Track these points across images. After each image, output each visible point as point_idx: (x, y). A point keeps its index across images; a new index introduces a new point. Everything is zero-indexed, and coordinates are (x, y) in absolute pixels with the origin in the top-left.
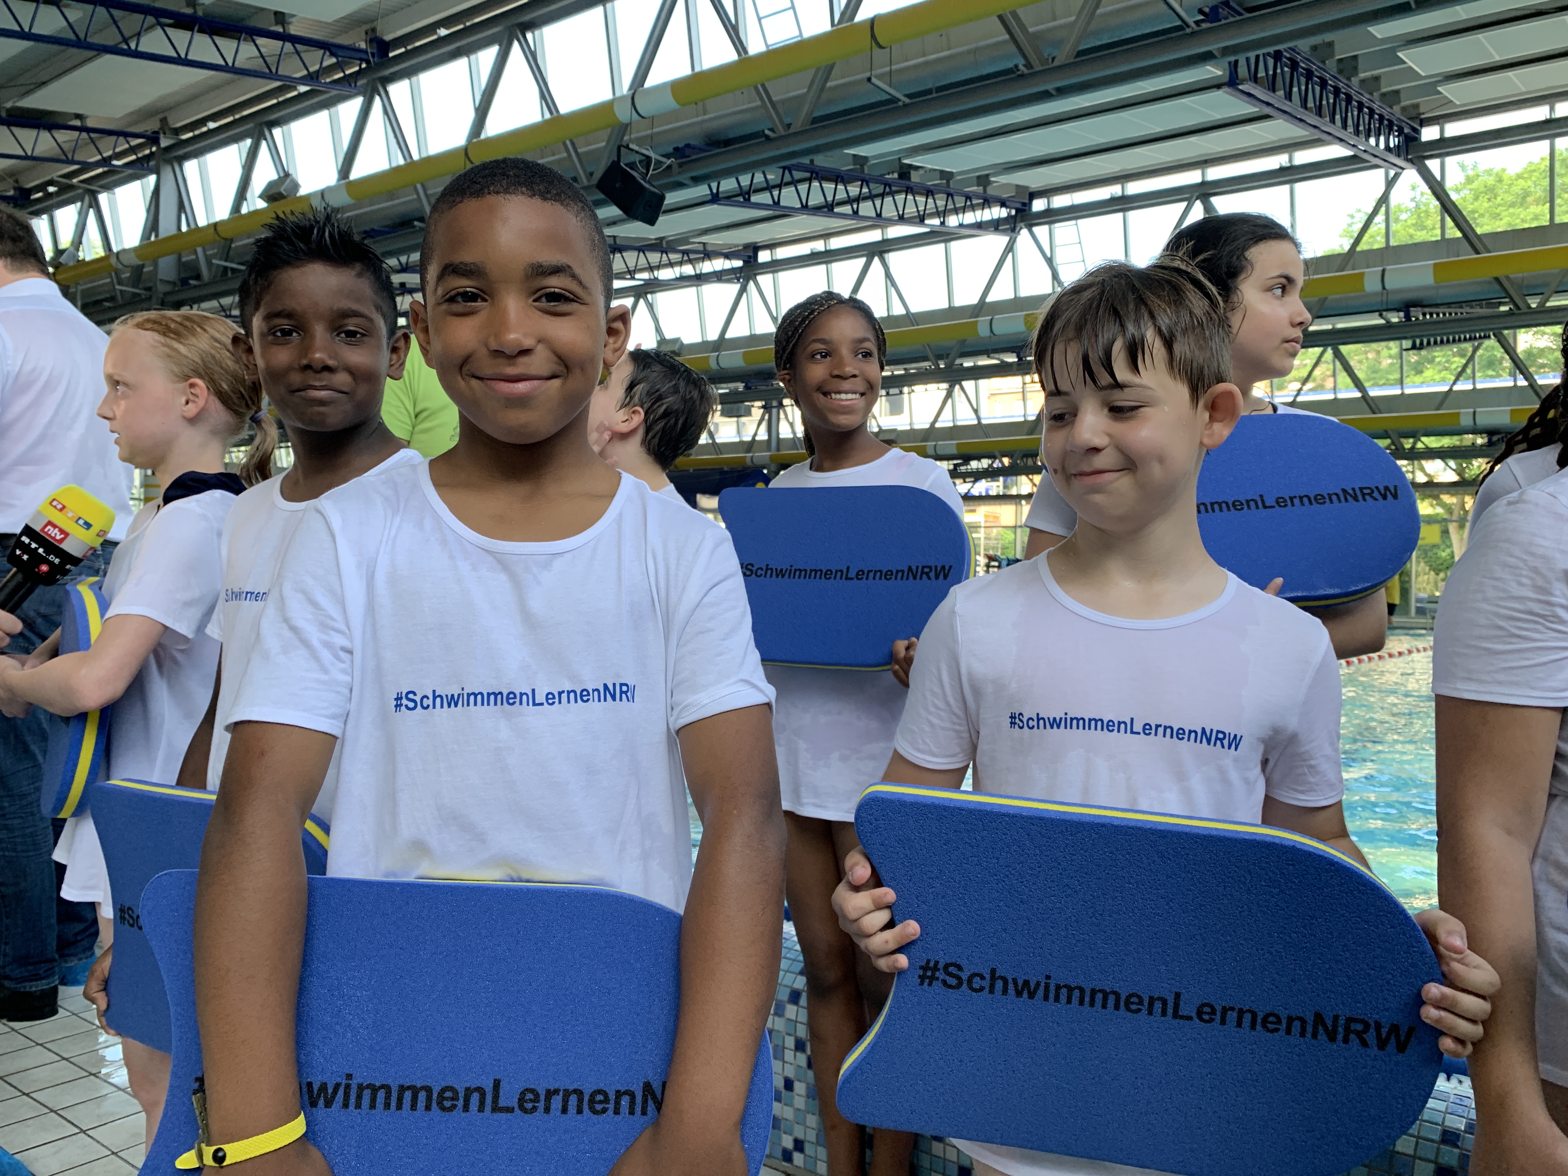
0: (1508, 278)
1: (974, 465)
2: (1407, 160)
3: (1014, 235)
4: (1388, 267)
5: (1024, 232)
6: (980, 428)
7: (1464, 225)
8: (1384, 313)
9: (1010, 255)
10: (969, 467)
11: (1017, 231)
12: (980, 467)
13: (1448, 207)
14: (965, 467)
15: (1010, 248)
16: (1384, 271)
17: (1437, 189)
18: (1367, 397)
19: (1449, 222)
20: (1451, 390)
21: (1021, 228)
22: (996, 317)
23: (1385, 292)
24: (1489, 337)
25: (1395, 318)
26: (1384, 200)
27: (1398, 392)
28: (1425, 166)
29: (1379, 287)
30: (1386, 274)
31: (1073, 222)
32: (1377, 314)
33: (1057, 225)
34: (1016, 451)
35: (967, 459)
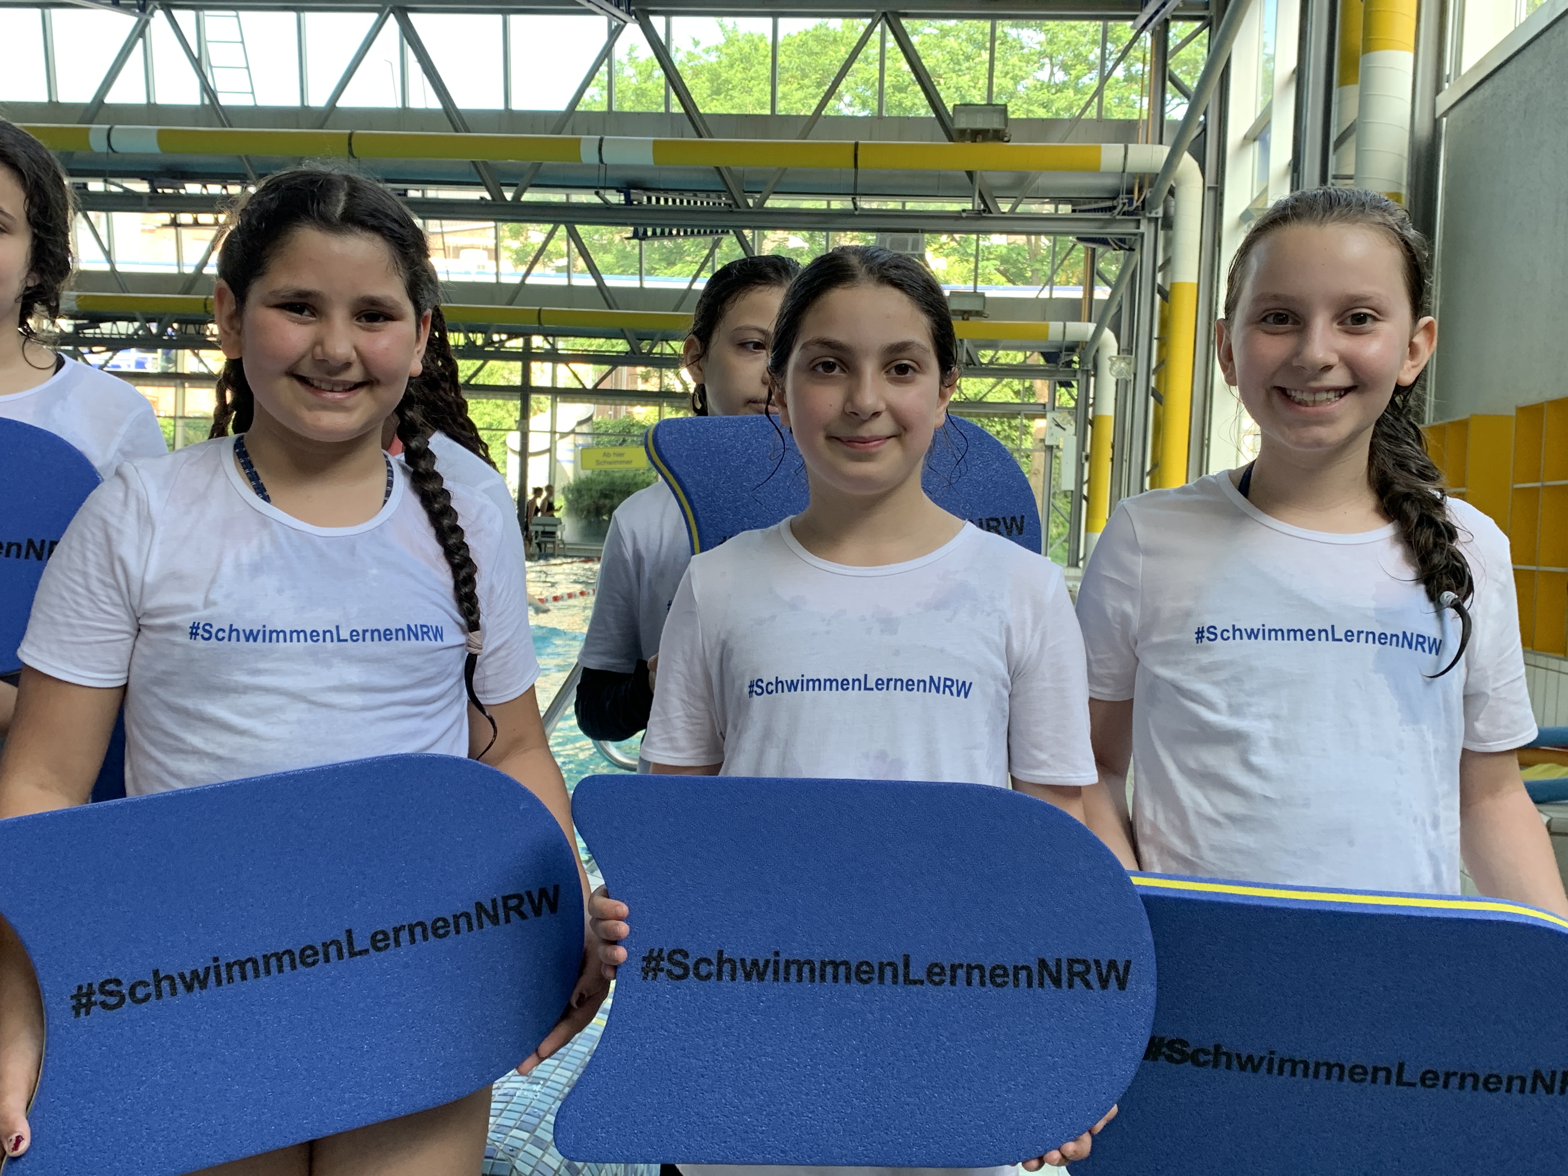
0: (728, 169)
1: (106, 328)
2: (629, 13)
3: (144, 17)
4: (606, 137)
5: (159, 14)
6: (113, 278)
7: (688, 103)
8: (602, 192)
9: (140, 41)
10: (98, 331)
11: (148, 12)
12: (115, 331)
13: (674, 79)
14: (91, 331)
15: (140, 32)
16: (601, 140)
17: (661, 51)
18: (603, 287)
19: (674, 97)
20: (690, 288)
21: (155, 8)
22: (117, 127)
23: (602, 166)
24: (728, 232)
25: (615, 198)
26: (607, 53)
27: (637, 284)
28: (650, 23)
29: (596, 161)
30: (604, 144)
31: (233, 13)
32: (593, 191)
33: (207, 12)
34: (165, 314)
35: (96, 320)
